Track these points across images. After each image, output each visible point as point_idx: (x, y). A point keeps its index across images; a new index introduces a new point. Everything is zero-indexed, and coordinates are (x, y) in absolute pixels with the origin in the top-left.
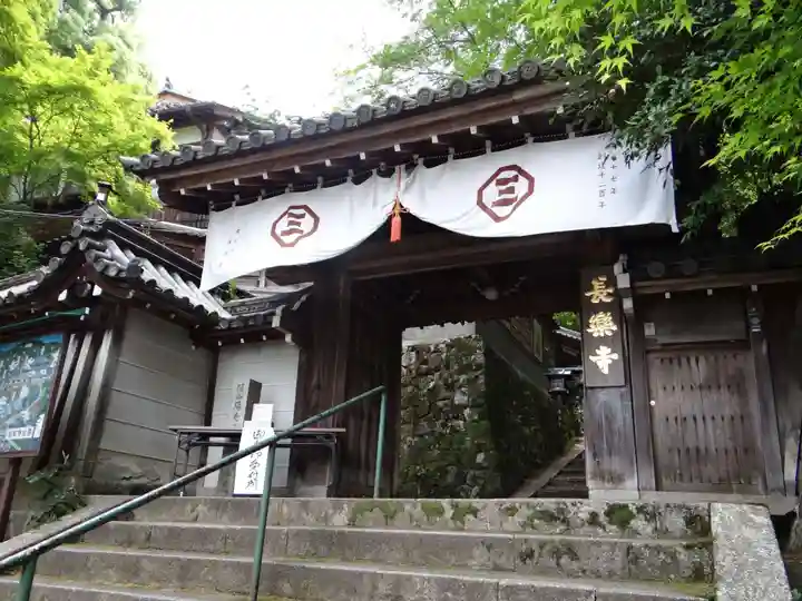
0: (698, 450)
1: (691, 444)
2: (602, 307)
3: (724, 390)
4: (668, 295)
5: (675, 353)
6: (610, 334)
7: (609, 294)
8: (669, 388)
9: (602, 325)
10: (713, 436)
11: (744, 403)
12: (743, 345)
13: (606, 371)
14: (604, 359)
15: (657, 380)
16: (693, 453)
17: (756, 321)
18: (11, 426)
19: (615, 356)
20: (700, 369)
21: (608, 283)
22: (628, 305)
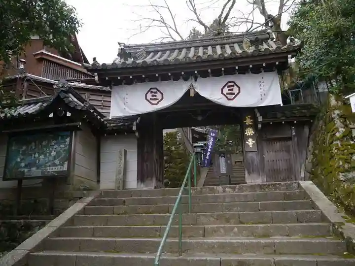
0: (277, 170)
1: (275, 168)
2: (249, 126)
3: (284, 152)
4: (271, 123)
5: (270, 141)
6: (252, 134)
7: (251, 122)
8: (269, 152)
9: (249, 132)
10: (282, 165)
12: (290, 139)
13: (251, 146)
14: (250, 142)
15: (265, 149)
16: (276, 170)
17: (294, 131)
18: (50, 166)
19: (254, 142)
20: (278, 145)
21: (251, 118)
22: (260, 126)
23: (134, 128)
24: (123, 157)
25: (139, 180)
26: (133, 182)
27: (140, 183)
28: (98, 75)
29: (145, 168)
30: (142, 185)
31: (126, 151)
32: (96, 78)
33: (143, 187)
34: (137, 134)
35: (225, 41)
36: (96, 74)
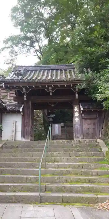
1: (88, 132)
2: (77, 112)
3: (93, 125)
4: (87, 111)
5: (86, 119)
6: (78, 116)
8: (85, 124)
10: (91, 131)
11: (95, 127)
12: (95, 118)
13: (77, 121)
16: (88, 133)
17: (97, 115)
19: (78, 119)
20: (90, 121)
21: (78, 108)
22: (81, 112)
23: (21, 110)
24: (15, 125)
25: (22, 136)
26: (19, 137)
27: (22, 137)
28: (5, 84)
29: (25, 130)
30: (24, 139)
31: (16, 122)
32: (4, 86)
33: (24, 140)
34: (22, 113)
35: (67, 68)
36: (3, 84)
